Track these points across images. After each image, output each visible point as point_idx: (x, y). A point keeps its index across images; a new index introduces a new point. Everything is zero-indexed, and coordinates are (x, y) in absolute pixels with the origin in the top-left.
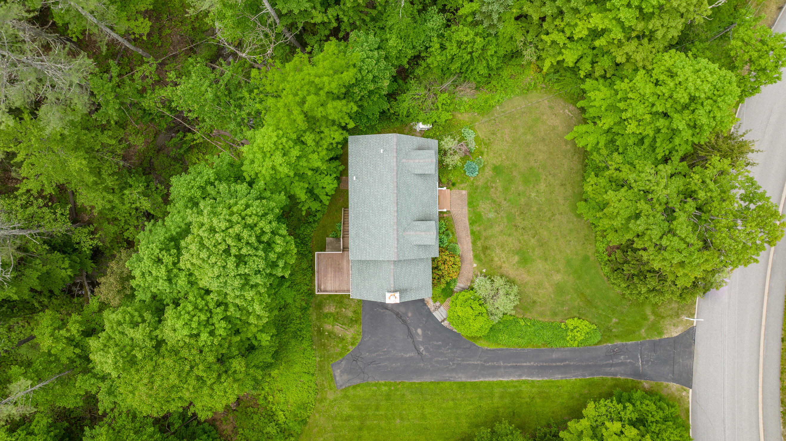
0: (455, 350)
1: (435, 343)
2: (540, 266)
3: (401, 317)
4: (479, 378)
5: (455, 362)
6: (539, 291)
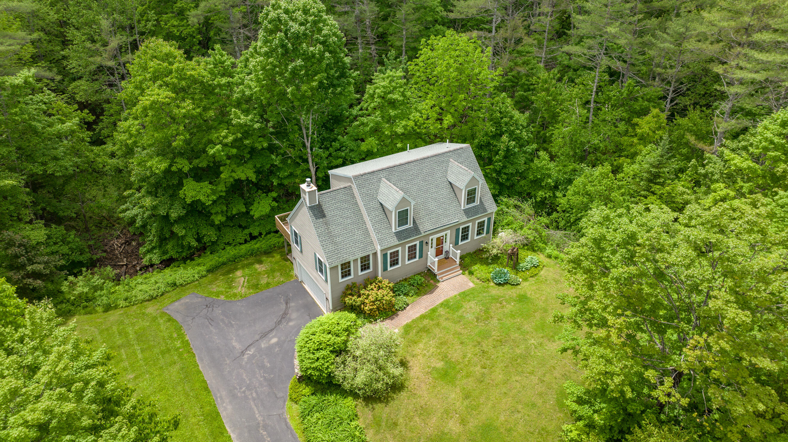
0: (266, 384)
1: (266, 361)
2: (453, 396)
3: (283, 318)
4: (233, 431)
5: (247, 393)
6: (417, 419)
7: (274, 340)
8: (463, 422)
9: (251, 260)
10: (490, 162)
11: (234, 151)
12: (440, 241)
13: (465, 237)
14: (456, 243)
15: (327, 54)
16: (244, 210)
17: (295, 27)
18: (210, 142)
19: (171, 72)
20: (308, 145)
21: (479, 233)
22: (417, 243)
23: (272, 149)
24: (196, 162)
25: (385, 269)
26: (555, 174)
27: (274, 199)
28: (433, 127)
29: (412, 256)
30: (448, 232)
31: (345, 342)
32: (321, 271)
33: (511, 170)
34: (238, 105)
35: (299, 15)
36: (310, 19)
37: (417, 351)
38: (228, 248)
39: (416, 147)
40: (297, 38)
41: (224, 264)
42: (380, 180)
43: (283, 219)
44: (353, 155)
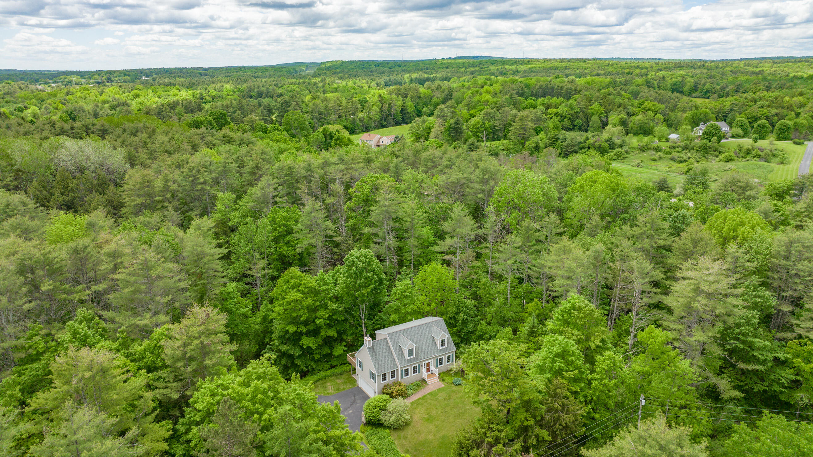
1: (348, 419)
2: (431, 427)
3: (354, 401)
6: (416, 435)
7: (351, 411)
8: (434, 435)
9: (334, 377)
10: (455, 326)
11: (328, 322)
12: (428, 364)
13: (441, 363)
14: (437, 366)
15: (375, 276)
16: (329, 352)
17: (361, 265)
18: (316, 317)
19: (301, 284)
20: (363, 318)
21: (448, 362)
22: (417, 365)
23: (346, 320)
24: (308, 327)
25: (402, 378)
26: (488, 333)
27: (345, 346)
28: (427, 309)
29: (415, 372)
30: (432, 360)
31: (385, 406)
32: (373, 378)
33: (466, 330)
34: (330, 299)
35: (363, 259)
36: (367, 260)
37: (416, 411)
38: (321, 372)
39: (418, 318)
40: (362, 269)
41: (320, 379)
42: (399, 335)
43: (353, 356)
44: (385, 323)
